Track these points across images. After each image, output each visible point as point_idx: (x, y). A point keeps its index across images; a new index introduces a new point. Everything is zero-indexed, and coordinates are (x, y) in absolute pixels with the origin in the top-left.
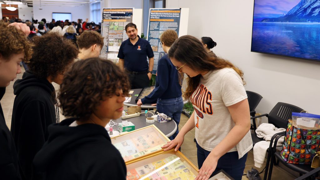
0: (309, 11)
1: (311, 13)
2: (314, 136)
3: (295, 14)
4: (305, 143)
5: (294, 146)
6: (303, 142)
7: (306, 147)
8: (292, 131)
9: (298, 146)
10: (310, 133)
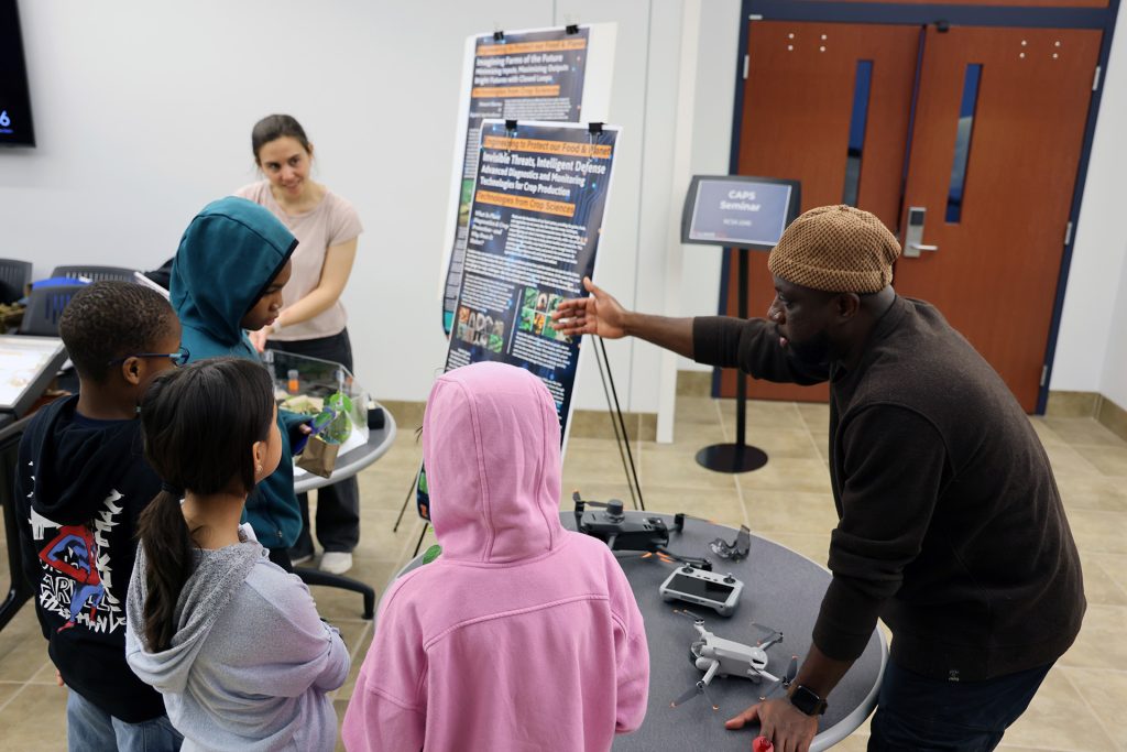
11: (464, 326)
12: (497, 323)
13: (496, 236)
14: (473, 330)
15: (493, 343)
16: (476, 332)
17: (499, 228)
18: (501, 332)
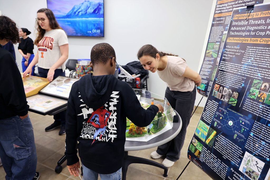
0: (77, 13)
1: (78, 14)
2: (88, 68)
3: (71, 14)
4: (85, 71)
5: (81, 74)
6: (84, 71)
7: (85, 73)
8: (79, 67)
9: (82, 73)
10: (86, 67)
11: (216, 92)
12: (234, 93)
13: (236, 56)
14: (221, 94)
15: (231, 101)
16: (222, 95)
17: (238, 52)
18: (236, 97)
